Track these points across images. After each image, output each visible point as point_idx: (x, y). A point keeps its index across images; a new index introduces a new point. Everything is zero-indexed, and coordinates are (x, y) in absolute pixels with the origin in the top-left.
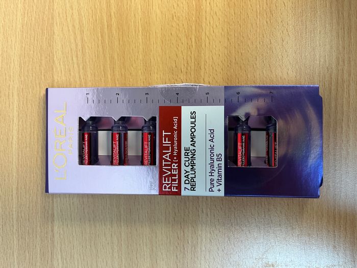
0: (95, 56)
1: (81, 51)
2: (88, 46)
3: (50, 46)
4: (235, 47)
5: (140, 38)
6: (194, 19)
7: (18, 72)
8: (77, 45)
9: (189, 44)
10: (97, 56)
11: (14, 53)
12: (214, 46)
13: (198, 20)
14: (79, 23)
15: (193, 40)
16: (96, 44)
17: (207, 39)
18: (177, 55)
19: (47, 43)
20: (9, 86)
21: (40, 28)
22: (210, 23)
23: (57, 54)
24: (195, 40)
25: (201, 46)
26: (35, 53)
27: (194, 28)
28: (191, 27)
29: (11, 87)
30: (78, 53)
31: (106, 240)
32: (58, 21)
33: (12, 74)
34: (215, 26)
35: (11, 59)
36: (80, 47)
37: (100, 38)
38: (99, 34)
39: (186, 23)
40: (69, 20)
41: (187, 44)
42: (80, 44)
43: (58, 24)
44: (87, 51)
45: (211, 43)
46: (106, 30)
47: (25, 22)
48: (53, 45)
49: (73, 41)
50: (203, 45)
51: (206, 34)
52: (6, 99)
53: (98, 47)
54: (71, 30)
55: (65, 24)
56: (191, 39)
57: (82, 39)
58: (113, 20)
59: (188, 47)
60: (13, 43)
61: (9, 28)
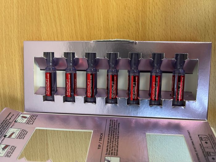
0: (70, 37)
1: (60, 34)
2: (65, 30)
3: (38, 31)
4: (170, 29)
5: (102, 24)
6: (140, 8)
7: (18, 49)
8: (57, 30)
9: (137, 27)
10: (71, 37)
11: (14, 36)
12: (155, 29)
13: (143, 10)
14: (58, 13)
15: (140, 24)
16: (71, 29)
17: (150, 23)
18: (128, 36)
19: (36, 28)
20: (12, 59)
21: (30, 17)
22: (152, 11)
23: (44, 36)
24: (142, 24)
25: (146, 29)
26: (28, 36)
27: (140, 15)
28: (139, 14)
29: (13, 60)
30: (58, 35)
31: (83, 160)
32: (43, 12)
33: (13, 51)
34: (156, 13)
35: (12, 40)
36: (59, 31)
37: (73, 24)
38: (73, 21)
39: (135, 12)
40: (50, 11)
41: (136, 27)
42: (59, 28)
43: (43, 14)
44: (64, 34)
45: (153, 26)
46: (77, 18)
47: (20, 13)
48: (40, 30)
49: (54, 26)
50: (147, 28)
51: (149, 20)
52: (10, 68)
53: (72, 30)
54: (52, 19)
55: (48, 14)
56: (138, 23)
57: (61, 25)
58: (82, 10)
59: (137, 30)
60: (12, 28)
61: (8, 18)
